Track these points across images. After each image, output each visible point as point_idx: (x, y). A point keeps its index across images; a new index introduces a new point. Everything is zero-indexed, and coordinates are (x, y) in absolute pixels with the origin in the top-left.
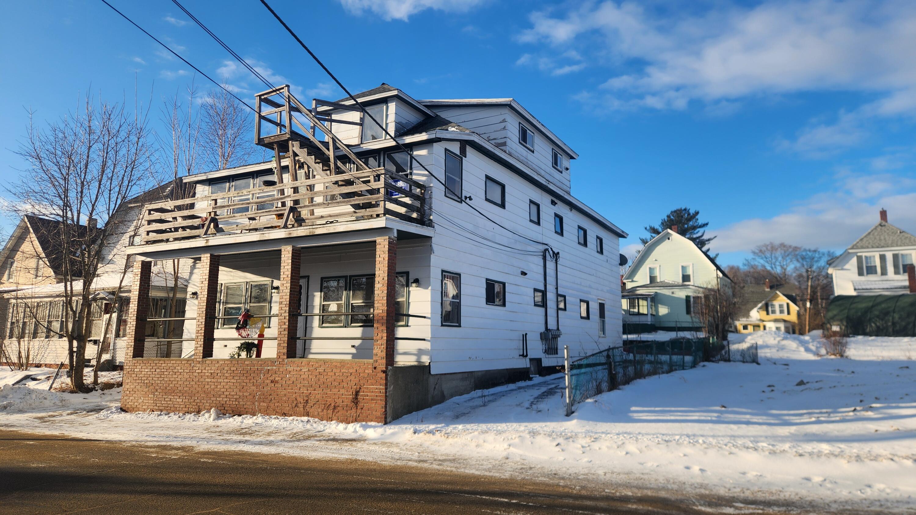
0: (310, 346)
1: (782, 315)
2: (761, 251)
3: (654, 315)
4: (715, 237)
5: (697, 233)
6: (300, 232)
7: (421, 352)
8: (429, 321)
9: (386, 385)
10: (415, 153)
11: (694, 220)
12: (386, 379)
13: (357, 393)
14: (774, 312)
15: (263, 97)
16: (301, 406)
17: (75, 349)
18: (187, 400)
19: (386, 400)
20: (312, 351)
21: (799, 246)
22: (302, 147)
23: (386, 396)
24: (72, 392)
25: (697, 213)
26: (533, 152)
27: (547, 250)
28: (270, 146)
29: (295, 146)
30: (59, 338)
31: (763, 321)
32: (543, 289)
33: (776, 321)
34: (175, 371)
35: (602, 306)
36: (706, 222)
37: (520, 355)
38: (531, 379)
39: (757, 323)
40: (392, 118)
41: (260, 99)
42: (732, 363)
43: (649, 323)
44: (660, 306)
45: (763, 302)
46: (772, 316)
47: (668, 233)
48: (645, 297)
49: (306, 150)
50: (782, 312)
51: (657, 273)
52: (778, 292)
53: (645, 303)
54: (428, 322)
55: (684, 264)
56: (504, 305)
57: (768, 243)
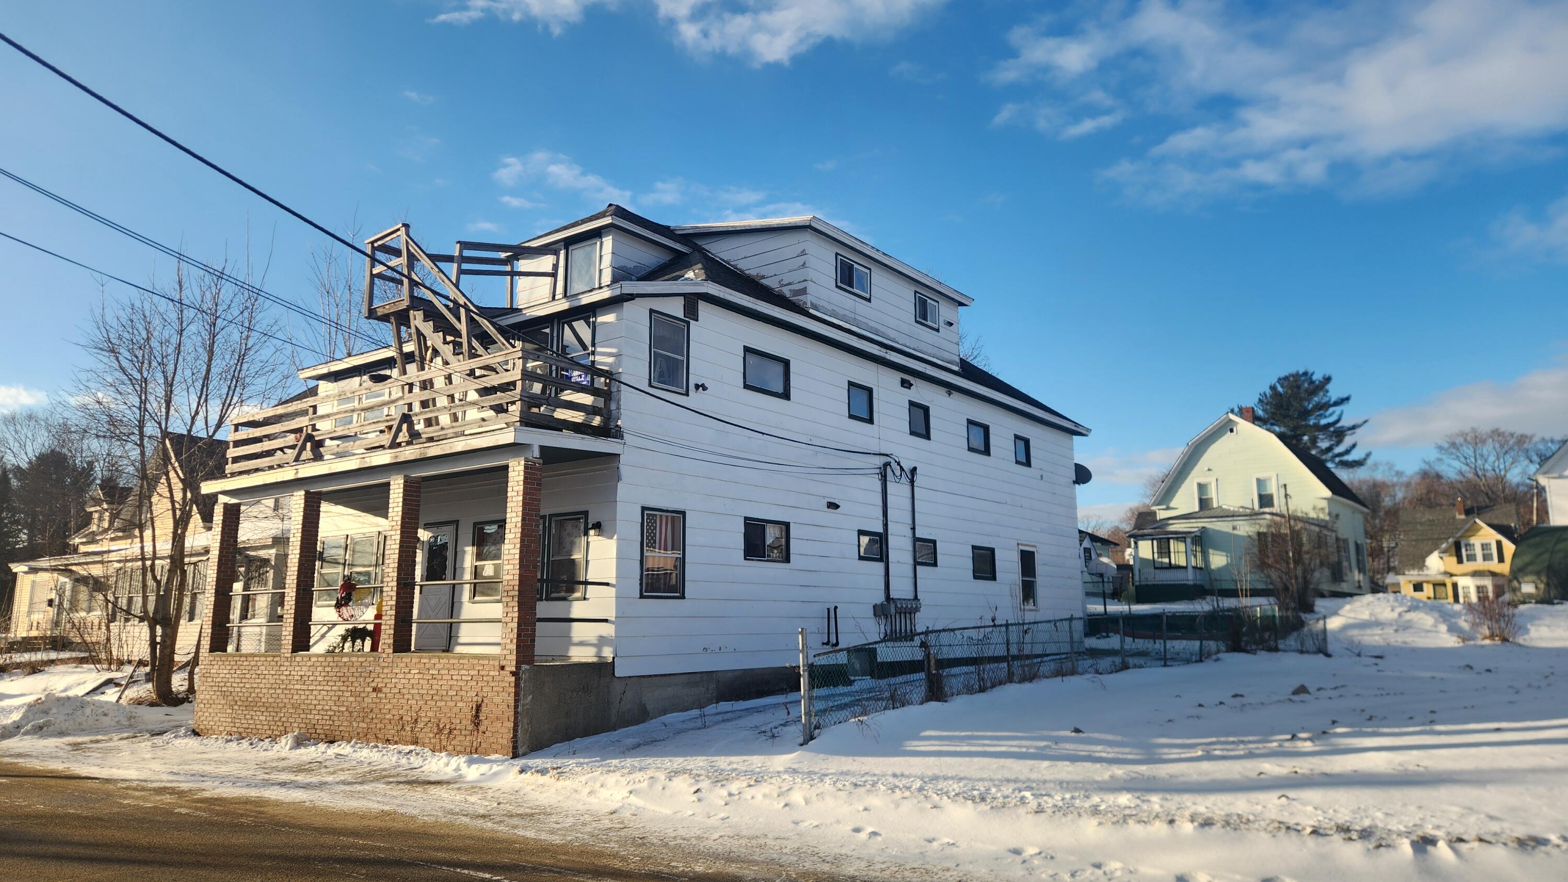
0: (458, 632)
1: (1487, 563)
2: (1453, 445)
3: (1201, 569)
4: (1366, 422)
5: (1331, 415)
6: (409, 453)
7: (602, 641)
8: (613, 590)
9: (517, 694)
10: (600, 319)
11: (1321, 393)
12: (517, 685)
13: (478, 708)
14: (1472, 558)
15: (376, 245)
16: (408, 728)
17: (158, 639)
18: (271, 718)
19: (516, 718)
20: (461, 640)
21: (1528, 432)
22: (426, 318)
23: (516, 713)
24: (152, 704)
25: (1328, 380)
26: (869, 300)
27: (888, 464)
28: (385, 318)
29: (417, 319)
31: (1452, 575)
32: (881, 530)
33: (1476, 574)
34: (259, 672)
35: (1027, 556)
36: (1345, 395)
37: (823, 644)
39: (1440, 578)
40: (607, 259)
41: (373, 247)
43: (1191, 583)
44: (1211, 551)
45: (1451, 540)
46: (1468, 566)
47: (1231, 420)
48: (1181, 537)
49: (431, 323)
50: (1487, 557)
51: (1212, 493)
52: (1478, 521)
53: (1181, 547)
54: (611, 591)
55: (1261, 476)
56: (787, 560)
57: (1467, 429)
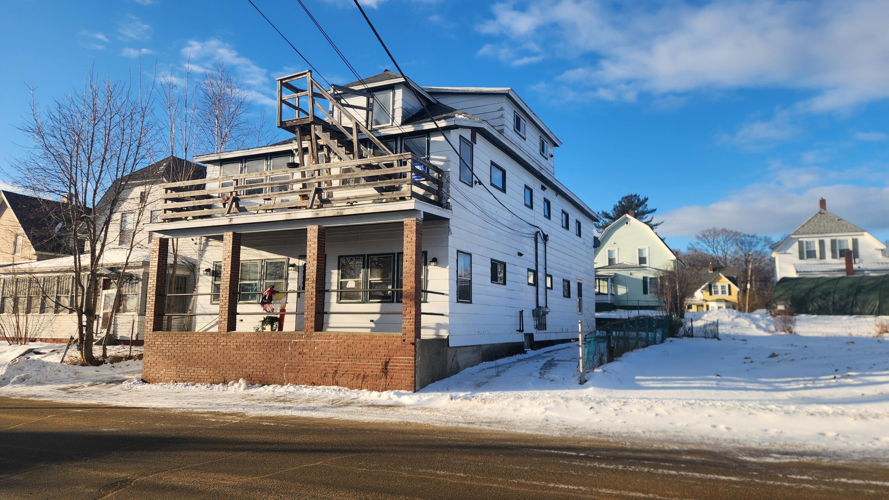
0: (328, 321)
1: (723, 295)
2: (704, 236)
3: (613, 295)
4: (662, 222)
5: (646, 218)
6: (327, 212)
7: (439, 326)
8: (448, 297)
9: (415, 356)
10: (432, 139)
11: (643, 206)
12: (415, 350)
13: (387, 363)
14: (716, 293)
15: (284, 82)
16: (330, 376)
17: (84, 324)
18: (211, 372)
19: (415, 369)
20: (330, 325)
21: (739, 231)
22: (324, 131)
23: (415, 366)
24: (83, 365)
25: (646, 199)
26: (525, 139)
27: (538, 232)
28: (291, 129)
29: (317, 130)
30: (70, 313)
31: (707, 301)
32: (535, 269)
33: (718, 301)
34: (198, 344)
35: (580, 285)
36: (654, 208)
37: (517, 331)
38: (525, 352)
39: (701, 302)
40: (399, 104)
41: (281, 83)
42: (694, 338)
43: (609, 302)
44: (619, 286)
45: (707, 284)
46: (715, 297)
47: (627, 218)
48: (605, 278)
49: (328, 134)
50: (723, 292)
51: (615, 256)
52: (720, 274)
53: (606, 283)
54: (447, 298)
55: (641, 247)
56: (505, 283)
57: (711, 228)
